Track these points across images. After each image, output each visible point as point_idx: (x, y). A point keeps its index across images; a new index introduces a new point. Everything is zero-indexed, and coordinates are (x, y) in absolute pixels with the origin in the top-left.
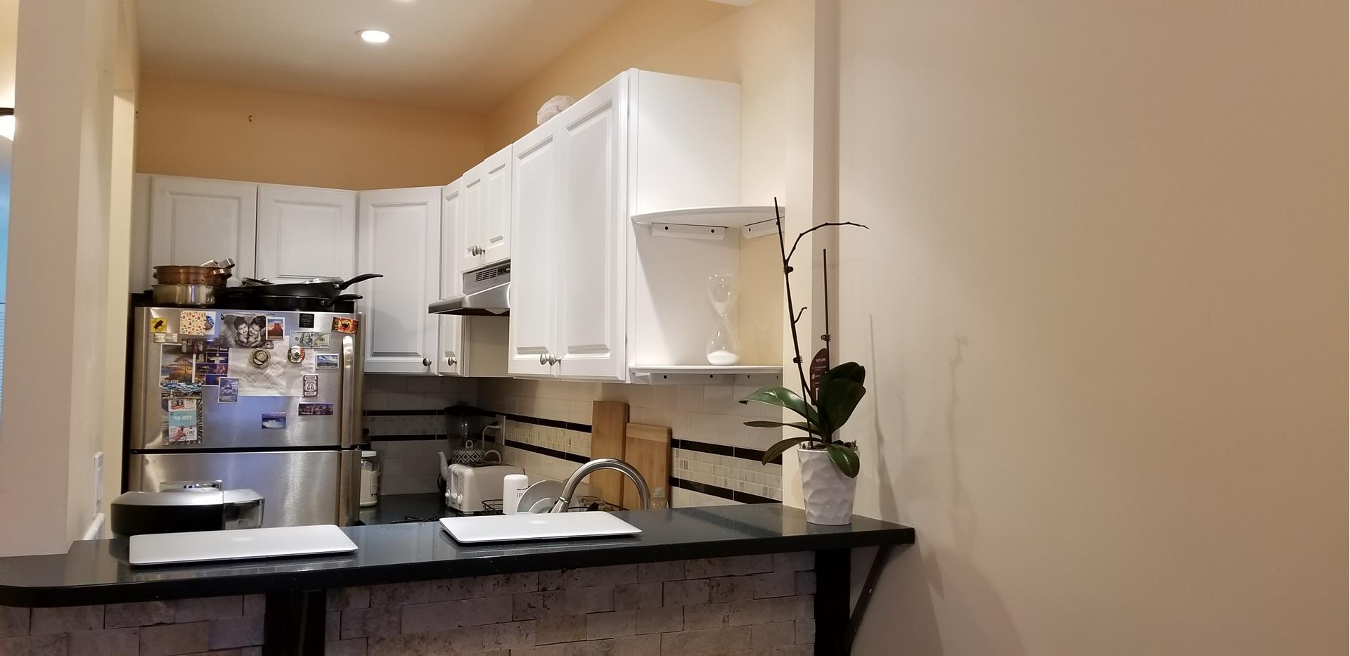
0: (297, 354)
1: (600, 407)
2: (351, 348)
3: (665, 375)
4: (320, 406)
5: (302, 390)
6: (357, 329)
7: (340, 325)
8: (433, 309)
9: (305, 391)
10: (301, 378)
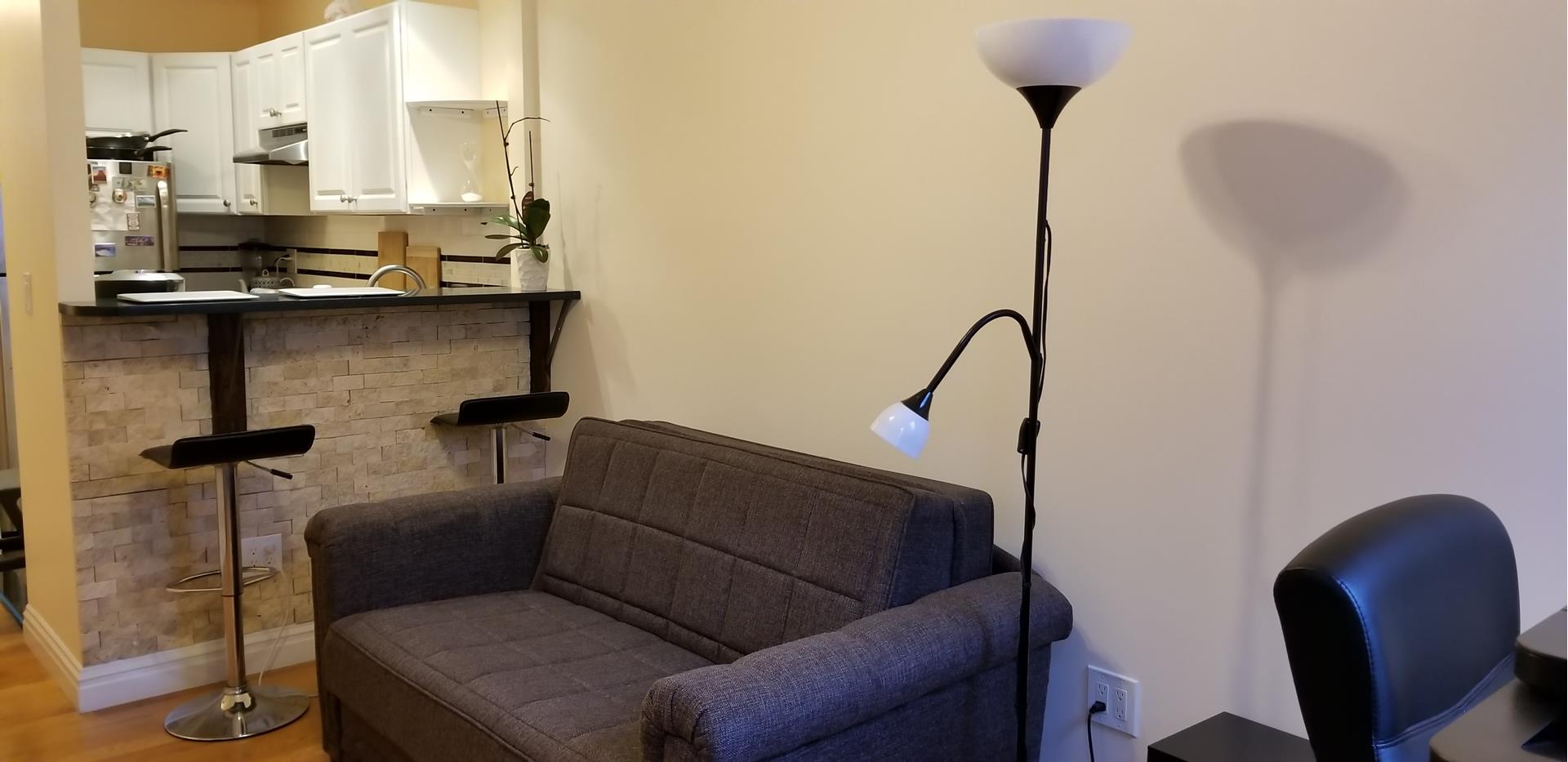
0: (120, 196)
1: (383, 236)
2: (166, 191)
3: (433, 209)
4: (144, 238)
5: (126, 226)
6: (169, 174)
7: (154, 172)
8: (237, 160)
9: (129, 226)
10: (125, 216)
